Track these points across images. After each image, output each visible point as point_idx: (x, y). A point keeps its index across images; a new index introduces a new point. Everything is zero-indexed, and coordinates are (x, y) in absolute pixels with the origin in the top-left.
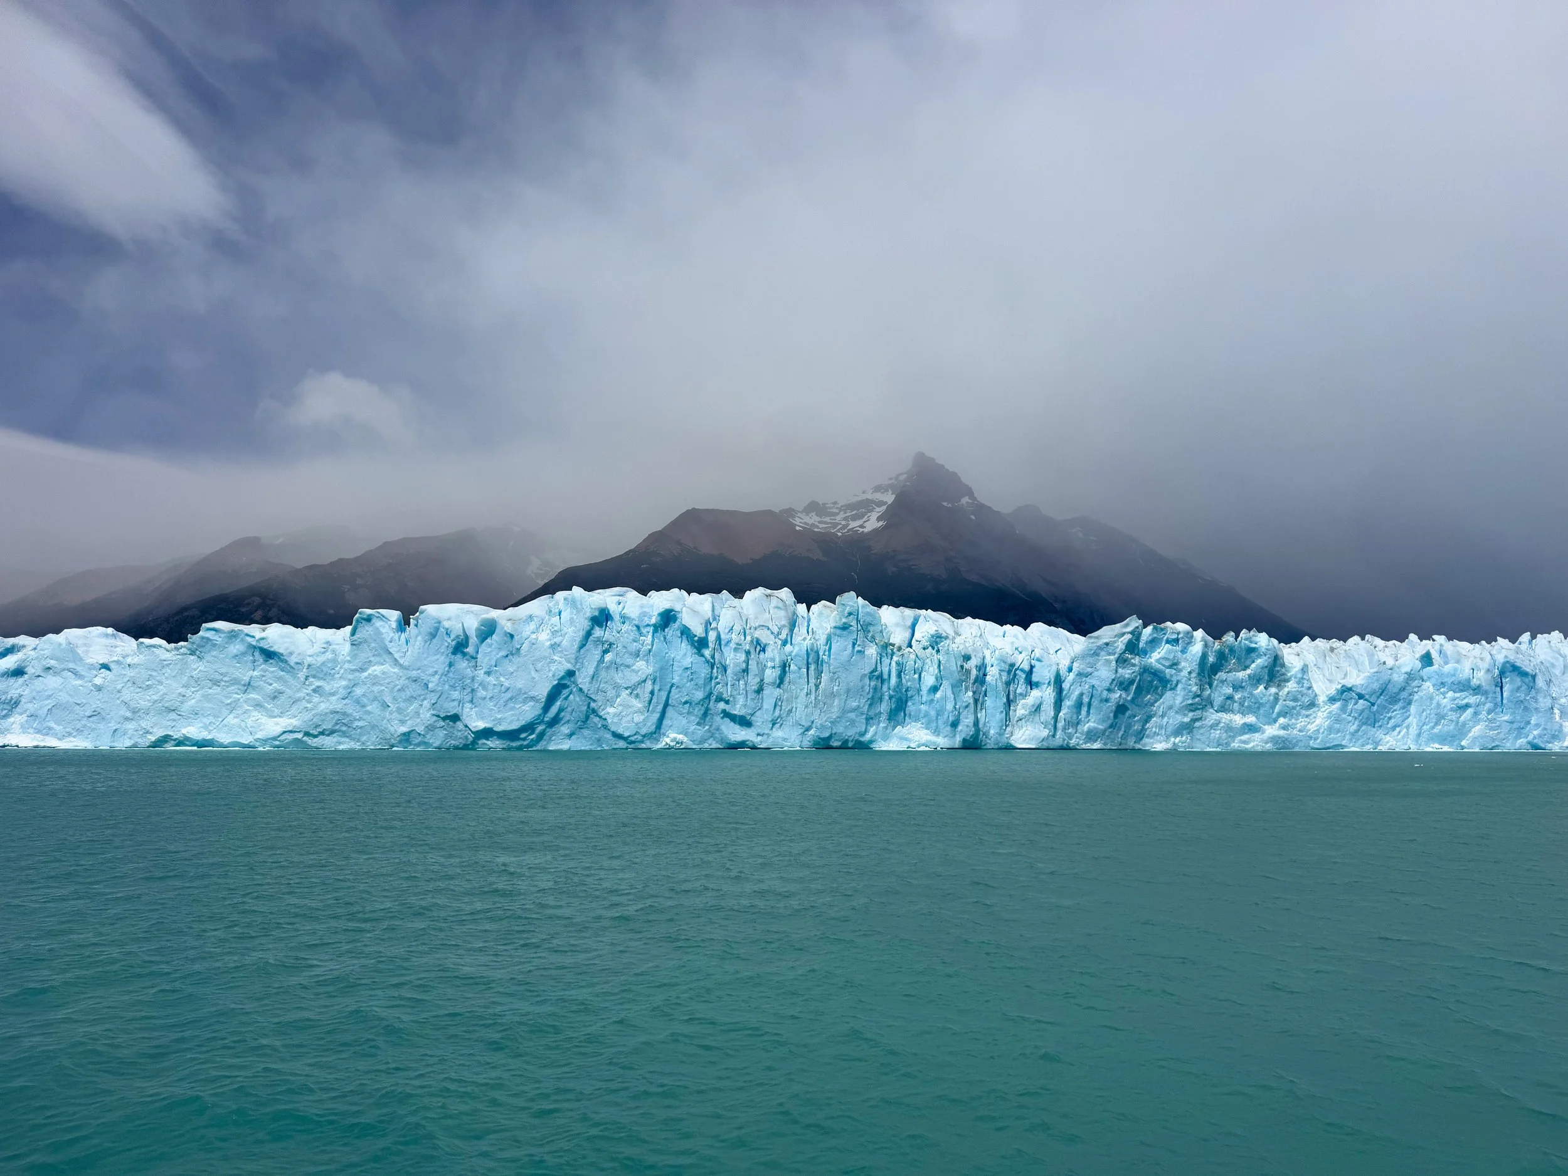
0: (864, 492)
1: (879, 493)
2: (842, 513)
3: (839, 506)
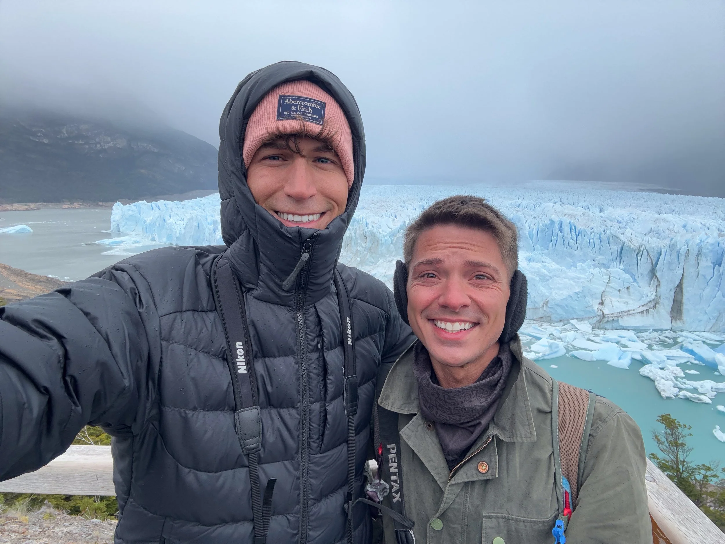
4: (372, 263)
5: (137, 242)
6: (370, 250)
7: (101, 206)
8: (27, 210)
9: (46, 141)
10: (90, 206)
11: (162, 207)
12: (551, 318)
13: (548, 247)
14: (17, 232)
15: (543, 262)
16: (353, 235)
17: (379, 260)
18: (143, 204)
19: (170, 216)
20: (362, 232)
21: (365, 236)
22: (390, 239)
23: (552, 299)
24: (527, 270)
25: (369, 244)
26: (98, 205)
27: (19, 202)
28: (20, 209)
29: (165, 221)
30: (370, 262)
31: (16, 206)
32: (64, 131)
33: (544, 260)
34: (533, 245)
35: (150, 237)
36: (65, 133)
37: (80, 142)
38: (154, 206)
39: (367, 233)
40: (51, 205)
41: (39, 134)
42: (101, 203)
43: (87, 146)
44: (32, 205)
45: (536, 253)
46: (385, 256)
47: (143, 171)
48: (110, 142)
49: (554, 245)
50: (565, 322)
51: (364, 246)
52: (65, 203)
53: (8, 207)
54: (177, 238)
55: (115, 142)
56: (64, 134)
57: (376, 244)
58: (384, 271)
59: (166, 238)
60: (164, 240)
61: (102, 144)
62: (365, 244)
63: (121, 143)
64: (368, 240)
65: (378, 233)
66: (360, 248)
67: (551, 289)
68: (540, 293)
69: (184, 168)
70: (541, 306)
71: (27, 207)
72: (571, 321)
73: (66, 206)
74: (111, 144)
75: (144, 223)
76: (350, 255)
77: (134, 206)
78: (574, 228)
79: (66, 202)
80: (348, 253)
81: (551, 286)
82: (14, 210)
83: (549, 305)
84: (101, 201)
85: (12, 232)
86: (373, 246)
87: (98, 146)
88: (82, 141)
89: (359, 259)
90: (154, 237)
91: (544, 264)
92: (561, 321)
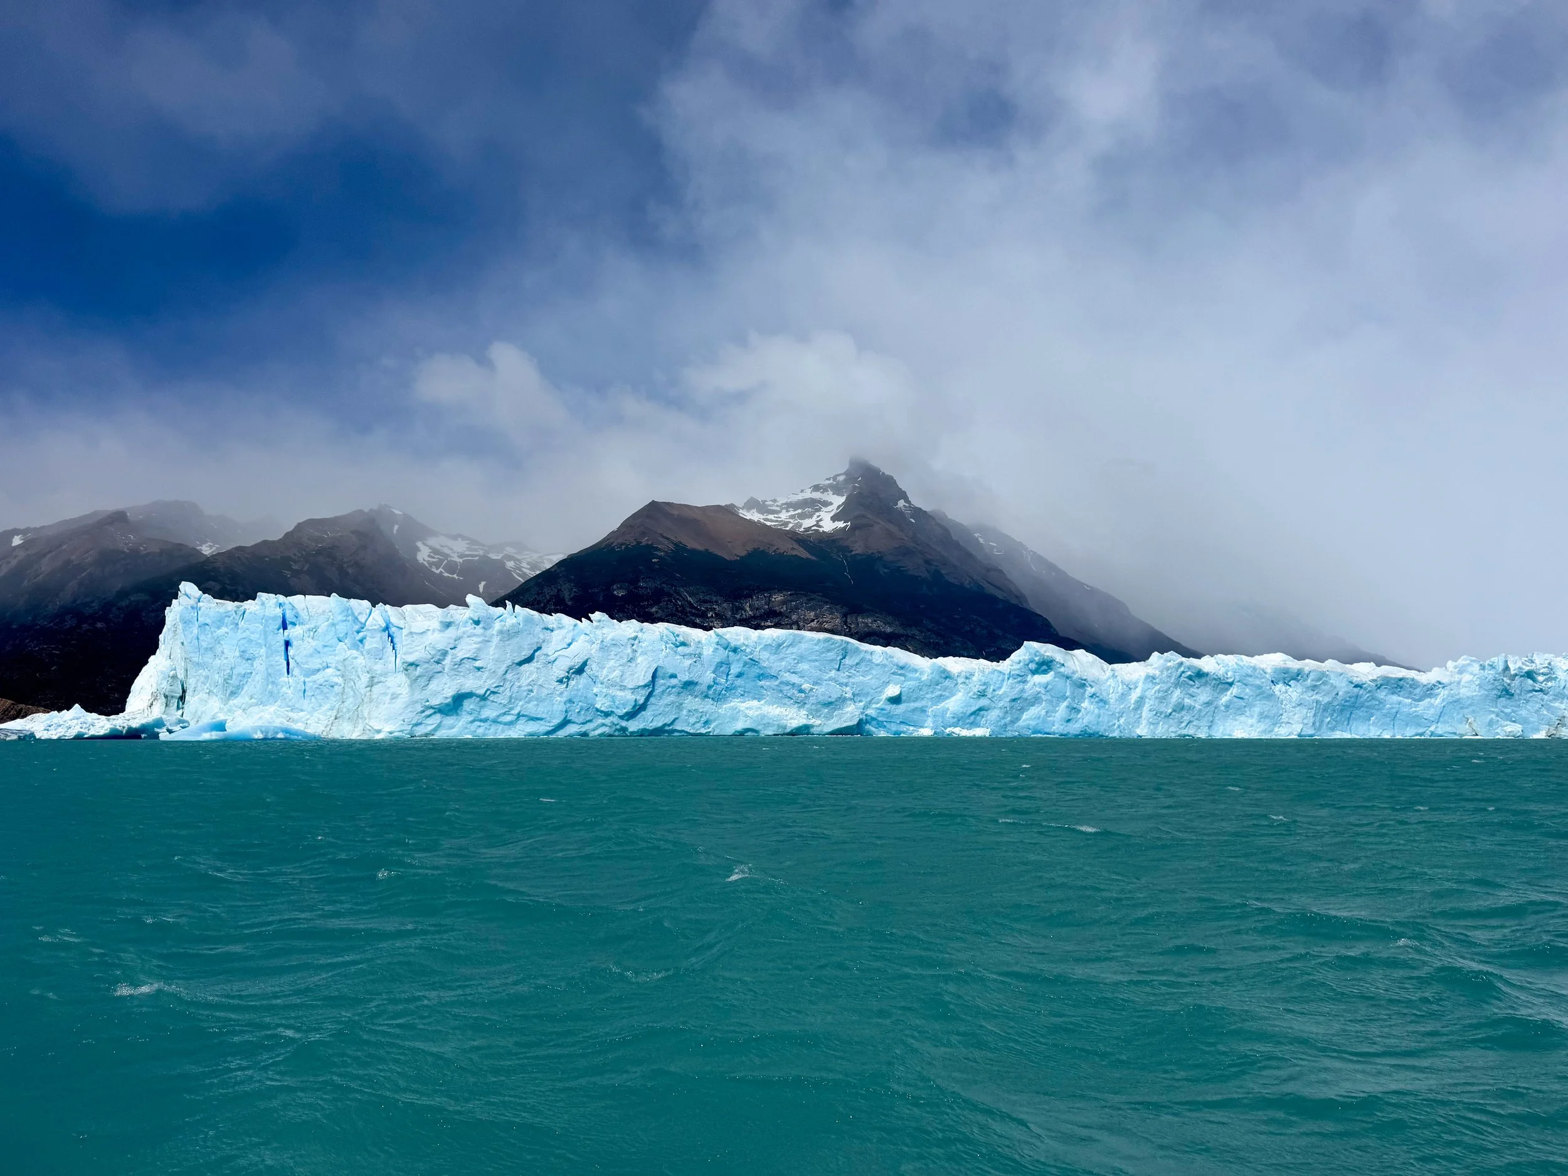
0: (802, 491)
1: (819, 493)
2: (784, 511)
3: (779, 504)
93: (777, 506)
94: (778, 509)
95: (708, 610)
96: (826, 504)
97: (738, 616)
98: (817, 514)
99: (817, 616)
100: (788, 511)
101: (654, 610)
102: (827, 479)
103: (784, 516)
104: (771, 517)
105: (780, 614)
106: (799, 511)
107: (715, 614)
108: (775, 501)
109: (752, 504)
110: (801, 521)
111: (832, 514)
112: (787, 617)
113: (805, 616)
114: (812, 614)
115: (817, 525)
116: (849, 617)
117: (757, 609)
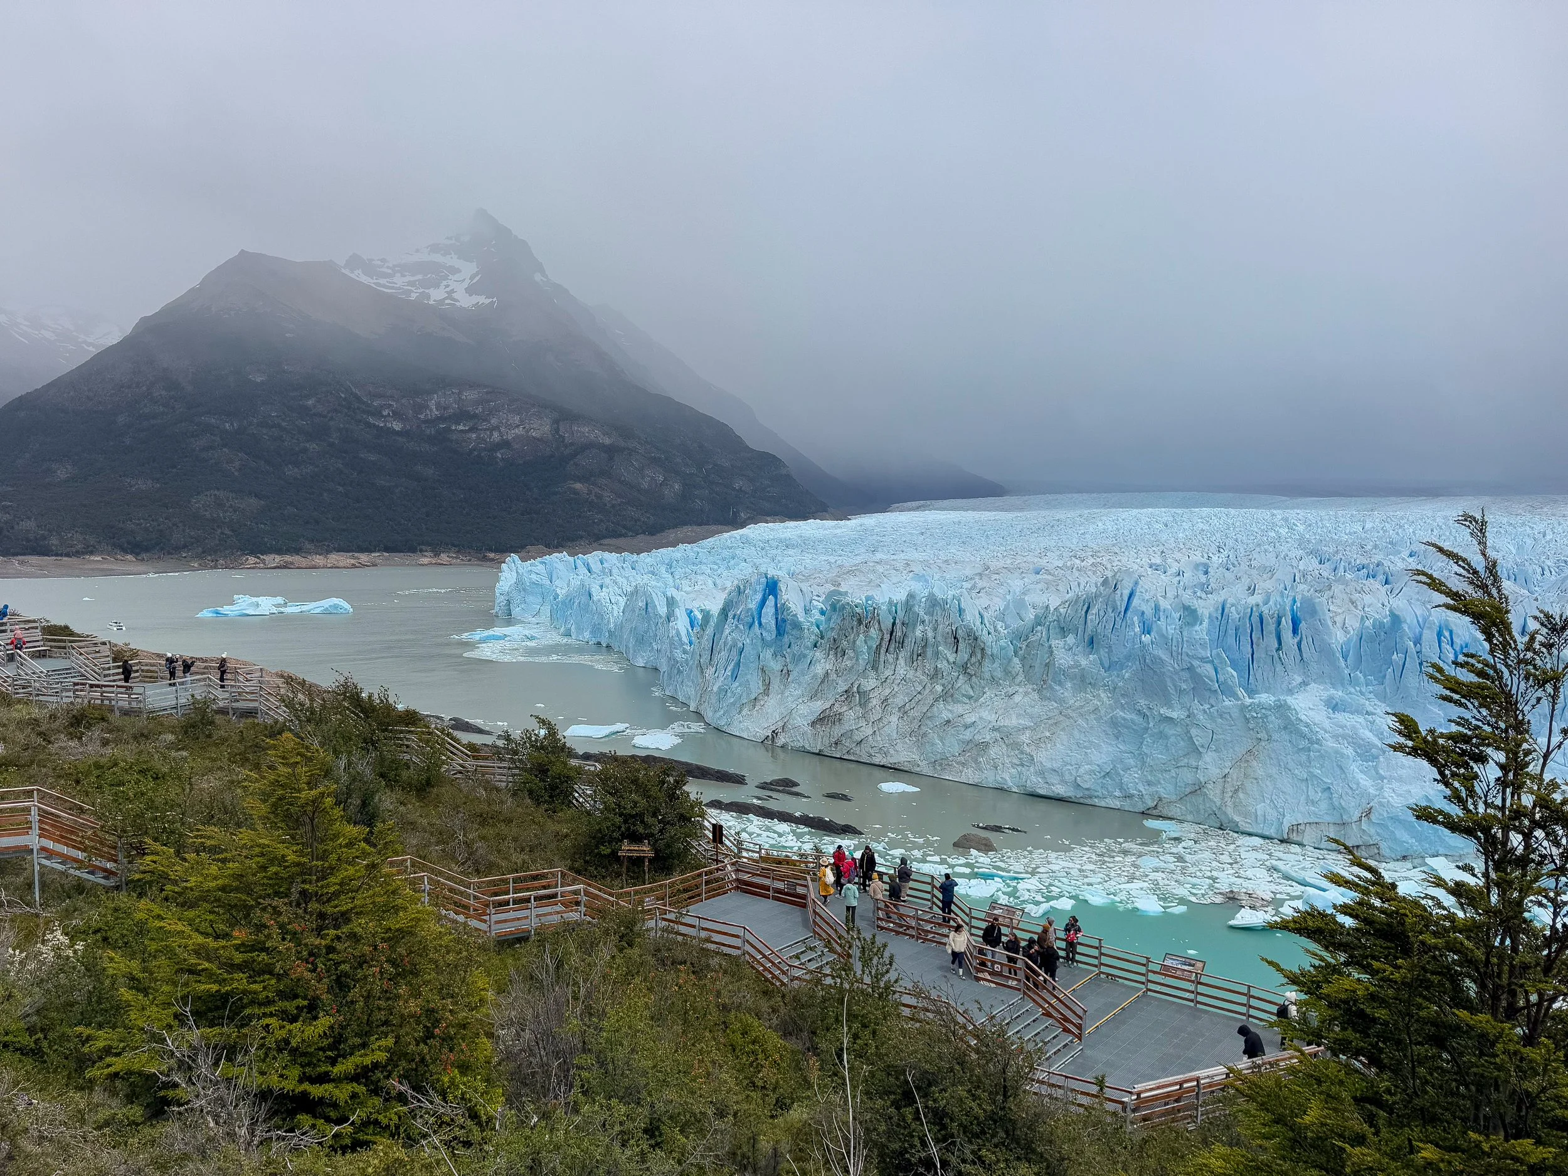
0: (417, 251)
1: (440, 255)
2: (400, 275)
3: (390, 265)
4: (970, 698)
5: (531, 638)
6: (965, 668)
7: (493, 560)
8: (354, 566)
9: (397, 426)
10: (470, 560)
11: (596, 567)
12: (1378, 849)
13: (1385, 676)
14: (327, 612)
15: (1368, 713)
16: (930, 634)
17: (984, 693)
18: (559, 560)
19: (601, 587)
20: (948, 629)
21: (955, 638)
22: (1012, 647)
23: (1381, 804)
24: (1326, 731)
25: (963, 655)
26: (485, 559)
27: (339, 550)
28: (341, 564)
29: (590, 595)
30: (964, 695)
31: (334, 558)
32: (432, 404)
33: (1370, 709)
34: (1346, 672)
35: (562, 629)
36: (434, 407)
37: (461, 427)
38: (579, 563)
39: (960, 632)
40: (397, 557)
41: (385, 413)
42: (492, 555)
43: (474, 436)
44: (364, 557)
45: (1353, 690)
46: (999, 684)
47: (578, 486)
48: (518, 426)
49: (1398, 674)
50: (1416, 861)
51: (951, 660)
52: (426, 554)
53: (319, 560)
54: (610, 631)
55: (527, 427)
56: (431, 410)
57: (979, 656)
58: (993, 717)
59: (591, 632)
60: (587, 635)
61: (502, 429)
62: (955, 655)
63: (541, 428)
64: (961, 645)
65: (985, 632)
66: (942, 665)
67: (1382, 778)
68: (1354, 786)
69: (661, 478)
70: (1355, 818)
71: (353, 561)
72: (1429, 861)
73: (425, 560)
74: (519, 431)
75: (555, 599)
76: (922, 677)
77: (542, 563)
78: (1447, 634)
79: (426, 551)
80: (919, 673)
81: (1381, 772)
82: (329, 565)
83: (1373, 817)
84: (491, 550)
85: (318, 611)
86: (973, 660)
87: (496, 434)
88: (465, 425)
89: (939, 688)
90: (570, 630)
91: (1370, 718)
92: (1404, 858)
93: (388, 267)
94: (390, 271)
95: (382, 407)
96: (455, 271)
97: (422, 416)
98: (445, 283)
99: (521, 421)
100: (403, 276)
101: (310, 402)
102: (448, 238)
103: (399, 281)
104: (382, 281)
105: (475, 416)
106: (420, 277)
107: (393, 411)
108: (383, 260)
109: (355, 261)
110: (427, 291)
111: (466, 285)
112: (484, 420)
113: (508, 420)
114: (517, 418)
115: (450, 297)
116: (561, 423)
117: (445, 409)
